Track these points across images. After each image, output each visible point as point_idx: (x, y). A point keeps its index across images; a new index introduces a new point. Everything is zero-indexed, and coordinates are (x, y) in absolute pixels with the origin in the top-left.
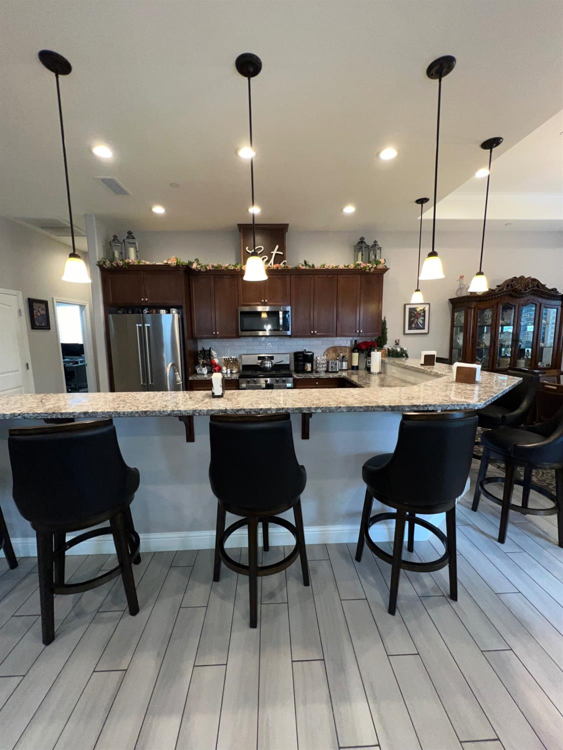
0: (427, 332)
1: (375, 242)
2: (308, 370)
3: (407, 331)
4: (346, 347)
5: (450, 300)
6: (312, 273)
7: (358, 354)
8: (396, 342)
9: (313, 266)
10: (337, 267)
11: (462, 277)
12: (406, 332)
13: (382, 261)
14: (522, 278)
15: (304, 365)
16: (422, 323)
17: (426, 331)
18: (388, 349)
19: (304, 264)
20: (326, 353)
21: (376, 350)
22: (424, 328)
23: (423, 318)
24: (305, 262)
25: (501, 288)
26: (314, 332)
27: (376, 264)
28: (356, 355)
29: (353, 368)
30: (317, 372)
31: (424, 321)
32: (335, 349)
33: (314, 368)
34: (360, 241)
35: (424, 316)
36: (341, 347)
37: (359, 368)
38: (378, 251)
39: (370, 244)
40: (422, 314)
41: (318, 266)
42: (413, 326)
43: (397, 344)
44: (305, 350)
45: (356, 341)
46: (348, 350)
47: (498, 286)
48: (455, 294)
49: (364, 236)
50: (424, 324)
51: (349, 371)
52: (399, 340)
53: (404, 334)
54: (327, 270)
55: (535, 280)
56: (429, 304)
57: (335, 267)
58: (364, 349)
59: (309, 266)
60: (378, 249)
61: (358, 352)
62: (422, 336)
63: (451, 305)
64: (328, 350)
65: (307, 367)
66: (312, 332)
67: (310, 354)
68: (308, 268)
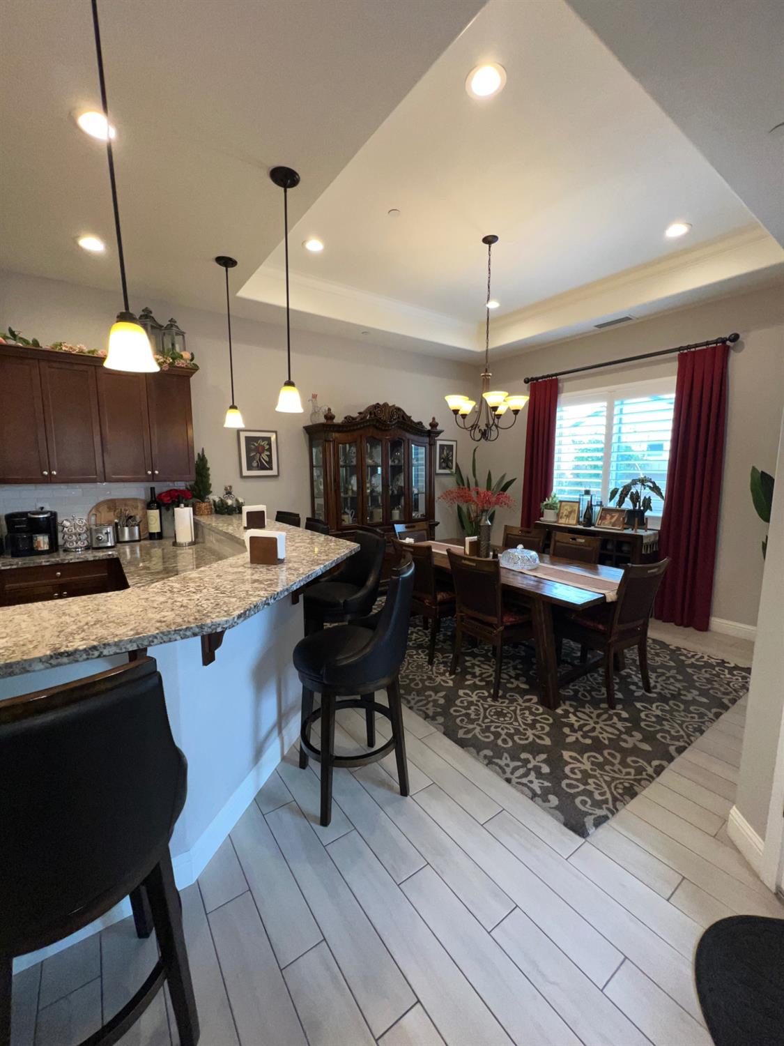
0: (276, 474)
1: (171, 320)
2: (41, 549)
3: (246, 472)
4: (135, 500)
5: (304, 427)
6: (33, 355)
7: (158, 511)
8: (226, 489)
9: (36, 343)
10: (93, 352)
11: (315, 396)
12: (244, 474)
13: (186, 355)
14: (386, 405)
15: (31, 540)
16: (267, 460)
17: (274, 472)
18: (214, 501)
19: (9, 335)
20: (93, 512)
21: (182, 505)
22: (271, 468)
23: (268, 453)
24: (12, 333)
25: (362, 416)
26: (50, 473)
27: (173, 359)
28: (154, 514)
29: (152, 536)
30: (66, 550)
31: (270, 457)
32: (112, 504)
33: (60, 541)
34: (143, 313)
35: (270, 450)
36: (125, 501)
37: (165, 534)
38: (178, 339)
39: (165, 323)
40: (267, 447)
41: (46, 344)
42: (255, 464)
43: (229, 493)
44: (42, 508)
45: (152, 489)
46: (140, 506)
47: (360, 413)
48: (309, 420)
49: (151, 308)
50: (270, 462)
51: (142, 542)
52: (231, 487)
53: (242, 477)
54: (68, 355)
55: (399, 409)
56: (276, 432)
57: (89, 352)
58: (165, 503)
59: (26, 342)
60: (177, 334)
61: (159, 507)
62: (268, 479)
63: (307, 436)
64: (97, 507)
65: (39, 543)
66: (46, 473)
67: (46, 516)
68: (21, 345)
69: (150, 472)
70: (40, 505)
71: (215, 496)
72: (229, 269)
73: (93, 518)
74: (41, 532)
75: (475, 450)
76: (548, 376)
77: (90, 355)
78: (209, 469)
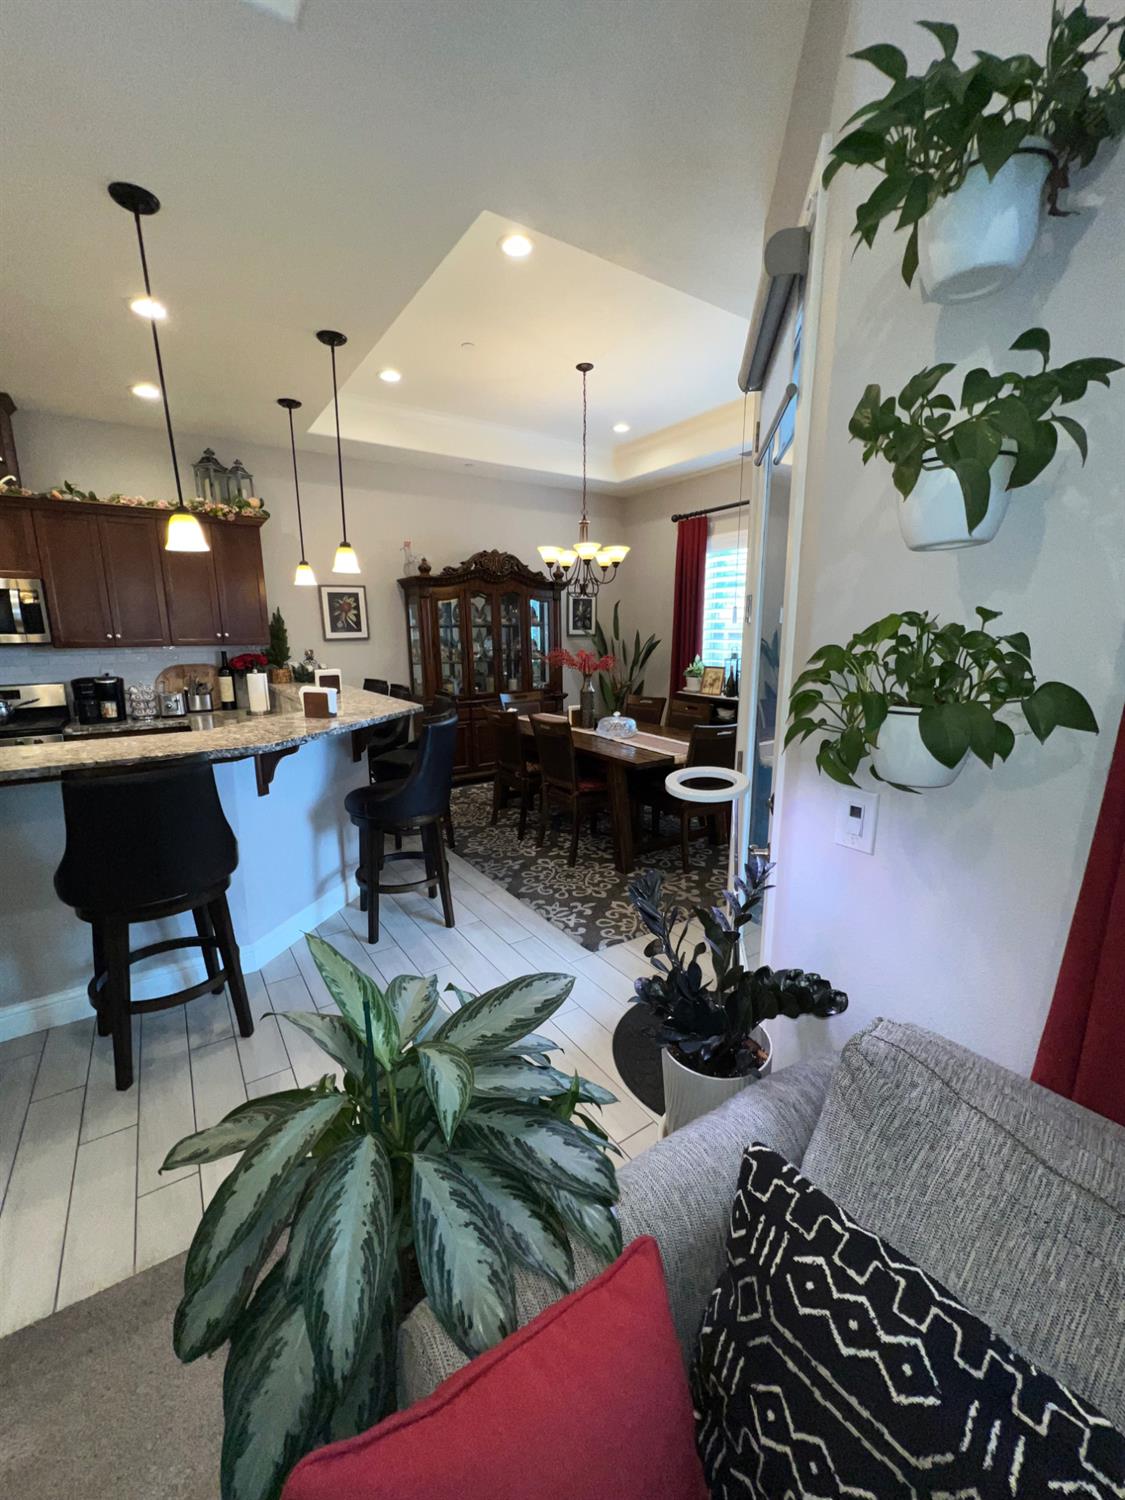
0: (366, 636)
1: (237, 462)
2: (108, 716)
3: (330, 635)
4: (205, 665)
5: (398, 581)
6: (91, 509)
7: (230, 678)
8: (306, 654)
9: (92, 496)
10: (152, 503)
11: (407, 544)
12: (327, 637)
13: (254, 502)
14: (495, 553)
15: (99, 707)
16: (354, 619)
17: (363, 634)
18: (294, 668)
19: (64, 489)
20: (161, 679)
21: (255, 671)
22: (360, 630)
23: (355, 612)
24: (68, 486)
25: (465, 567)
26: (114, 636)
27: (240, 508)
28: (227, 682)
29: (225, 706)
30: (136, 719)
31: (358, 616)
32: (180, 671)
33: (128, 710)
34: (204, 455)
35: (357, 608)
36: (194, 667)
37: (238, 705)
38: (245, 483)
39: (230, 465)
40: (354, 605)
41: (103, 497)
42: (340, 625)
43: (310, 658)
44: (107, 674)
45: (224, 654)
46: (211, 672)
47: (462, 563)
49: (212, 448)
50: (358, 623)
51: (215, 713)
52: (311, 651)
53: (325, 640)
54: (126, 508)
55: (512, 557)
56: (364, 587)
57: (148, 504)
58: (237, 669)
59: (82, 495)
60: (243, 477)
61: (231, 674)
62: (353, 643)
63: (403, 590)
64: (165, 673)
65: (107, 710)
66: (110, 636)
67: (112, 681)
68: (78, 499)
69: (219, 635)
70: (104, 672)
71: (294, 662)
72: (293, 410)
73: (161, 686)
74: (110, 699)
75: (617, 605)
76: (697, 514)
77: (150, 507)
78: (286, 631)
